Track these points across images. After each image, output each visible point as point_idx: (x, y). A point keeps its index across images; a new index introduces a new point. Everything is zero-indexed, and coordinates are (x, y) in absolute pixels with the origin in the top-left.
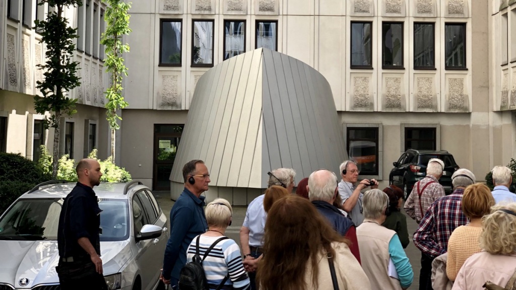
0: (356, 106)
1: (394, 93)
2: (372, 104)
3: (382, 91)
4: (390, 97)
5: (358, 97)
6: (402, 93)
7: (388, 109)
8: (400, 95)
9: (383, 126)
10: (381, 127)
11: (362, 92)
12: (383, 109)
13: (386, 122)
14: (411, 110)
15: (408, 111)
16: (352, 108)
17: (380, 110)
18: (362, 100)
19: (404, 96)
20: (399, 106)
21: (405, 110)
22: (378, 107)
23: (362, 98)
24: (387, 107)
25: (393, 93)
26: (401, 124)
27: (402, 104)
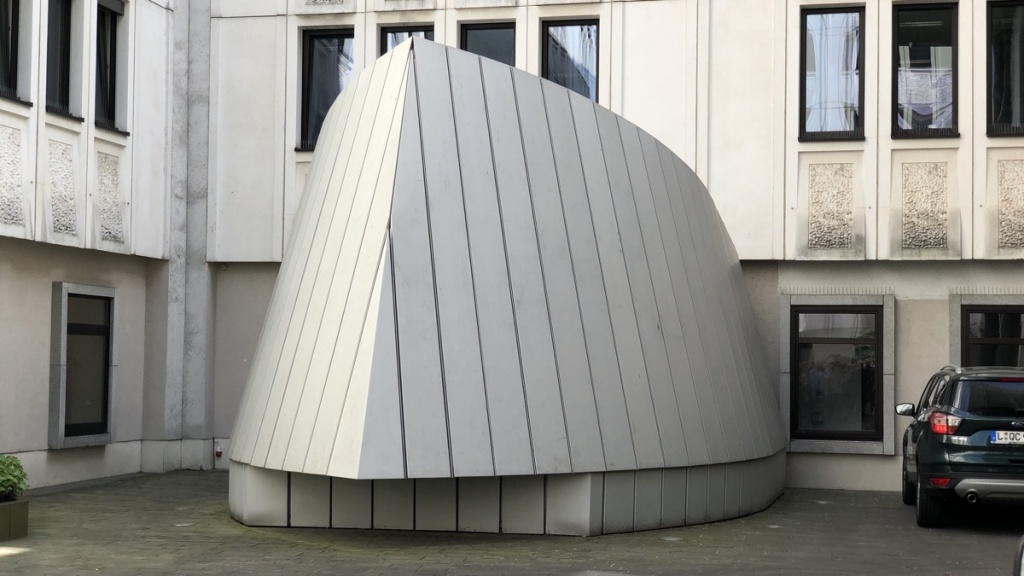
0: (813, 245)
1: (929, 206)
2: (861, 241)
3: (892, 202)
4: (914, 219)
5: (822, 220)
6: (950, 206)
7: (908, 251)
8: (944, 213)
9: (896, 301)
10: (892, 304)
11: (833, 207)
12: (892, 253)
13: (906, 289)
14: (980, 255)
15: (968, 256)
16: (802, 251)
17: (884, 255)
18: (831, 229)
19: (957, 214)
20: (941, 243)
21: (961, 254)
22: (880, 247)
23: (834, 223)
24: (907, 246)
25: (923, 205)
26: (952, 296)
27: (952, 236)
